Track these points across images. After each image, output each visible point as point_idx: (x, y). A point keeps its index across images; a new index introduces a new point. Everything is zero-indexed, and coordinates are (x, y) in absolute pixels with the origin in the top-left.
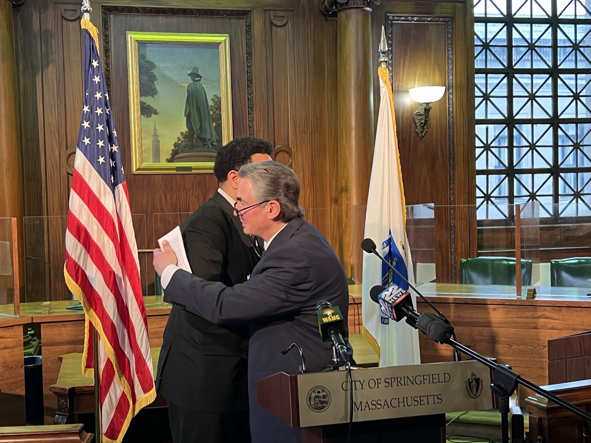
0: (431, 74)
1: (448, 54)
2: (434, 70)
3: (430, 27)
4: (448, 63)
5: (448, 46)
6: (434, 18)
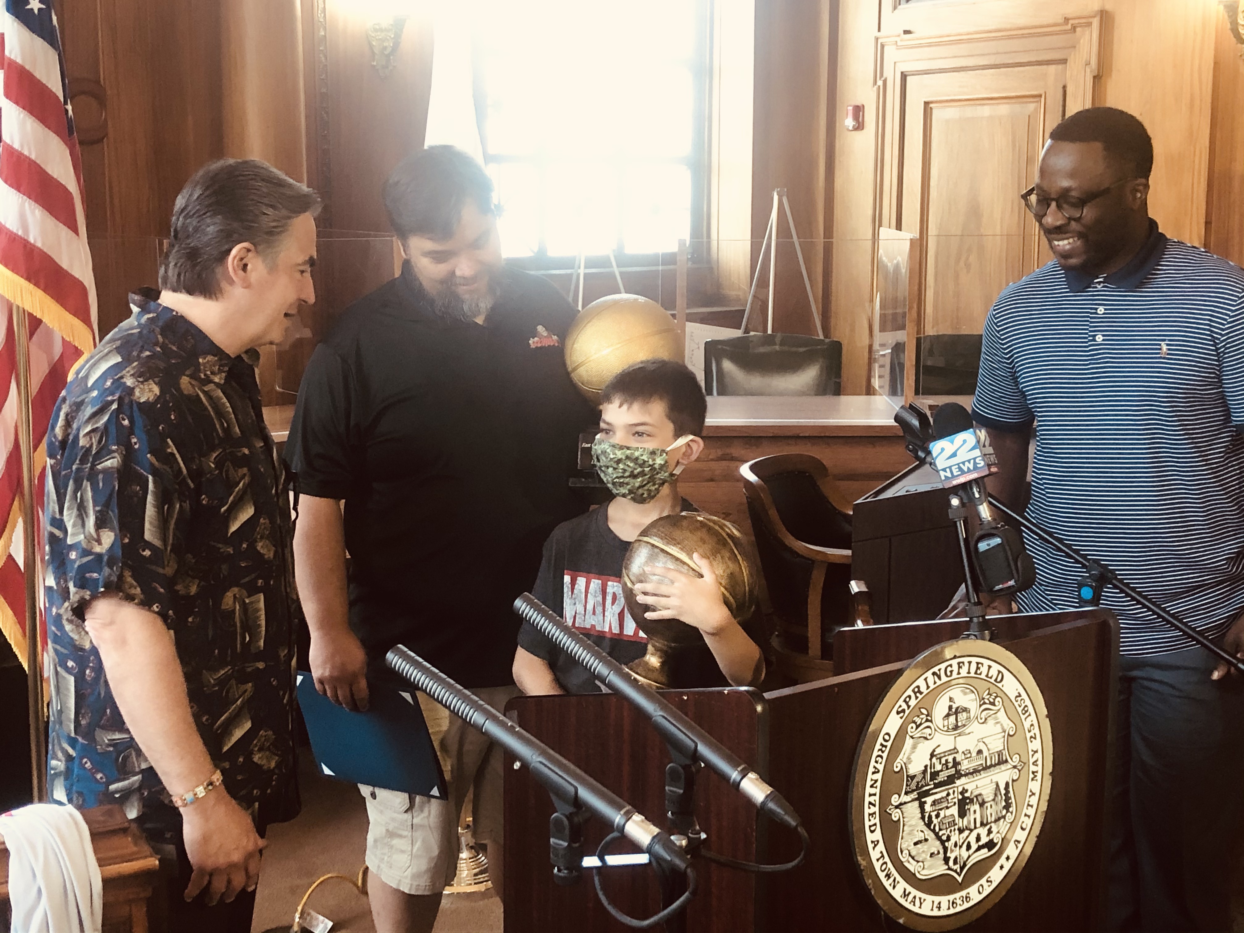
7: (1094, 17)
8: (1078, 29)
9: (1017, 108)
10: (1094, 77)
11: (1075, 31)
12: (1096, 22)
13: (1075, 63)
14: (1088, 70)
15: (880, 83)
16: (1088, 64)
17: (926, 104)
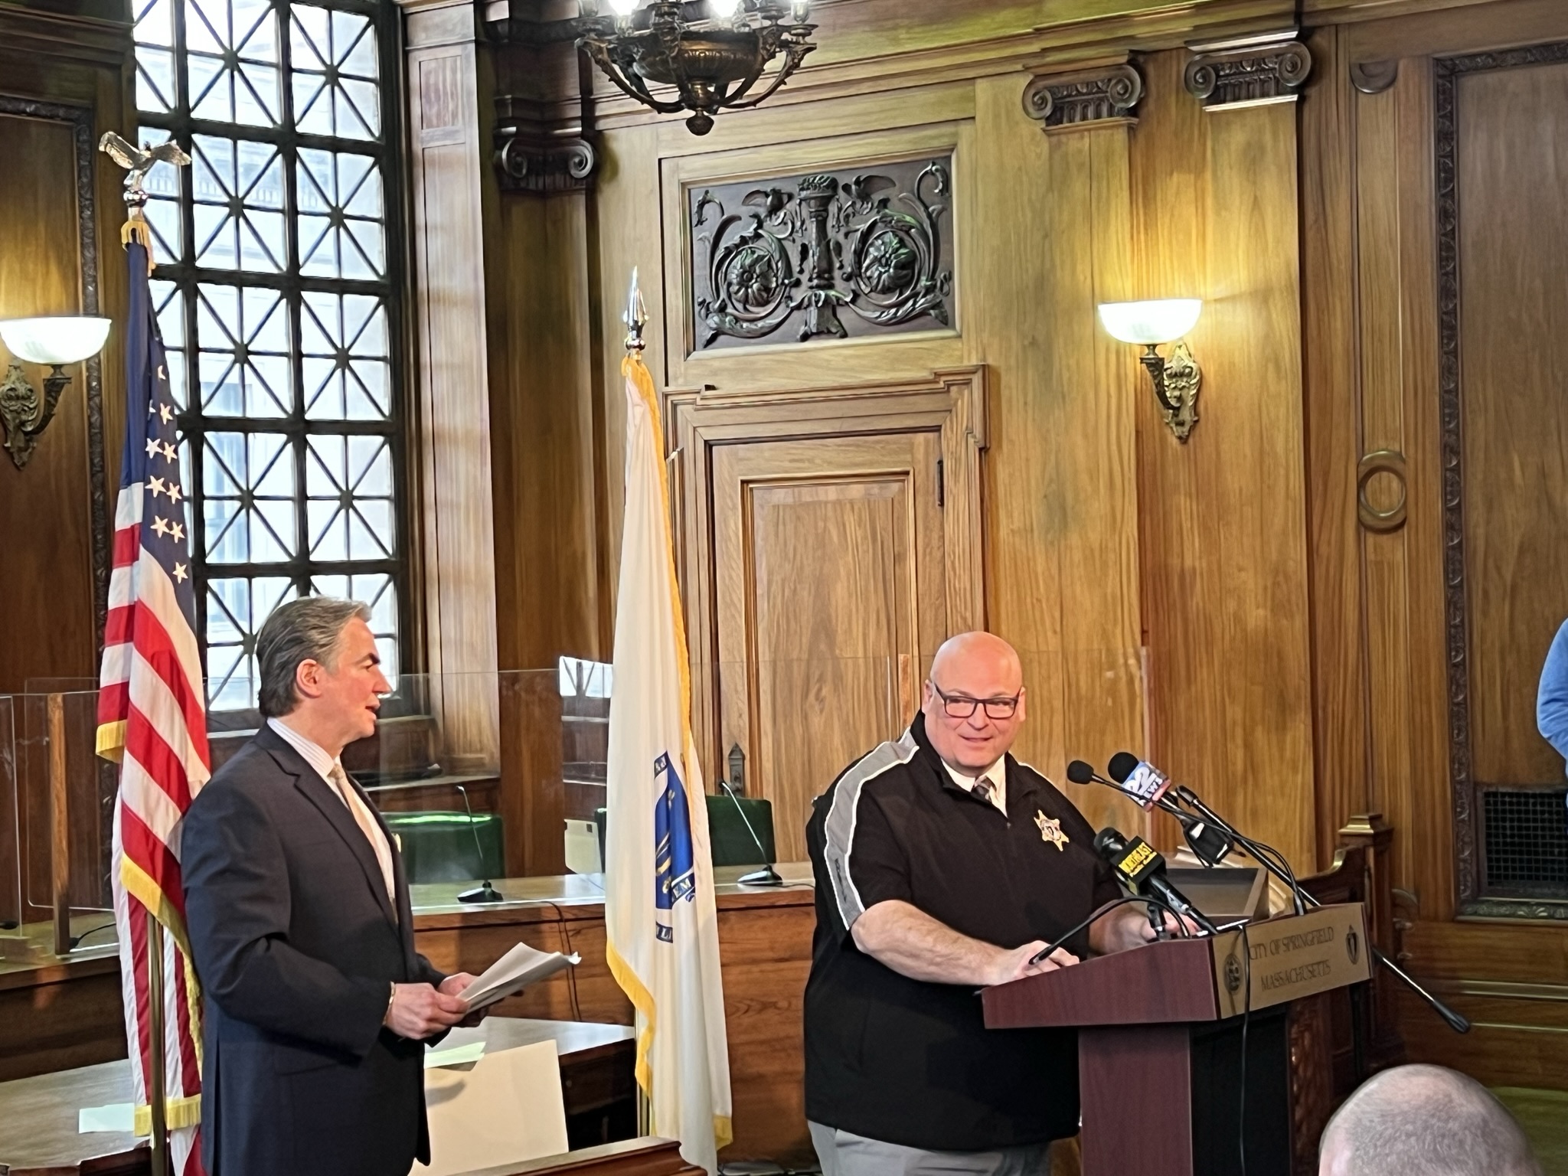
0: (40, 275)
1: (81, 217)
2: (47, 265)
3: (34, 130)
4: (82, 245)
5: (81, 196)
6: (44, 104)
7: (974, 373)
8: (954, 389)
9: (875, 489)
10: (981, 450)
11: (948, 391)
12: (976, 380)
13: (952, 431)
14: (971, 441)
15: (674, 455)
16: (970, 431)
17: (743, 482)
